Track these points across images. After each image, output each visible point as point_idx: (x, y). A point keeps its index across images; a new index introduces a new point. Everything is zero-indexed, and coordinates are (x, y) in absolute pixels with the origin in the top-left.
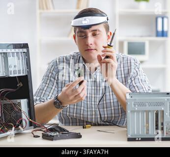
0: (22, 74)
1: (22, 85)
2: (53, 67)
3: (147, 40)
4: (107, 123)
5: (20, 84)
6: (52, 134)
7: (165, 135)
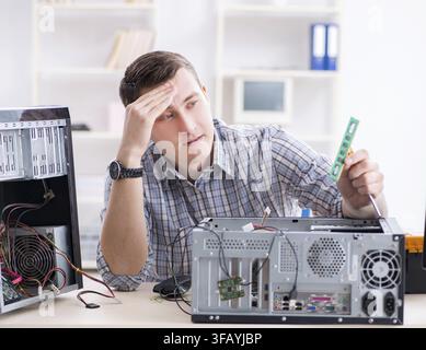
3: (287, 78)
5: (49, 195)
7: (271, 309)
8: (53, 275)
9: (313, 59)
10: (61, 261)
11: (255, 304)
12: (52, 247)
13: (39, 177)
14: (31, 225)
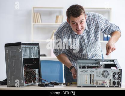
1: (35, 62)
7: (94, 85)
8: (36, 79)
9: (104, 37)
10: (37, 76)
12: (35, 73)
13: (32, 58)
14: (31, 69)
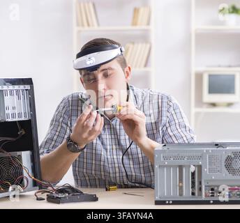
0: (23, 119)
1: (24, 133)
2: (65, 109)
4: (137, 185)
5: (21, 132)
6: (60, 195)
7: (204, 196)
11: (193, 194)
